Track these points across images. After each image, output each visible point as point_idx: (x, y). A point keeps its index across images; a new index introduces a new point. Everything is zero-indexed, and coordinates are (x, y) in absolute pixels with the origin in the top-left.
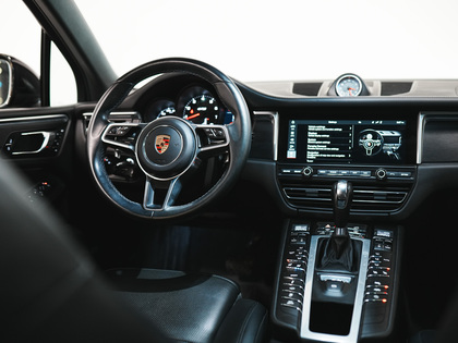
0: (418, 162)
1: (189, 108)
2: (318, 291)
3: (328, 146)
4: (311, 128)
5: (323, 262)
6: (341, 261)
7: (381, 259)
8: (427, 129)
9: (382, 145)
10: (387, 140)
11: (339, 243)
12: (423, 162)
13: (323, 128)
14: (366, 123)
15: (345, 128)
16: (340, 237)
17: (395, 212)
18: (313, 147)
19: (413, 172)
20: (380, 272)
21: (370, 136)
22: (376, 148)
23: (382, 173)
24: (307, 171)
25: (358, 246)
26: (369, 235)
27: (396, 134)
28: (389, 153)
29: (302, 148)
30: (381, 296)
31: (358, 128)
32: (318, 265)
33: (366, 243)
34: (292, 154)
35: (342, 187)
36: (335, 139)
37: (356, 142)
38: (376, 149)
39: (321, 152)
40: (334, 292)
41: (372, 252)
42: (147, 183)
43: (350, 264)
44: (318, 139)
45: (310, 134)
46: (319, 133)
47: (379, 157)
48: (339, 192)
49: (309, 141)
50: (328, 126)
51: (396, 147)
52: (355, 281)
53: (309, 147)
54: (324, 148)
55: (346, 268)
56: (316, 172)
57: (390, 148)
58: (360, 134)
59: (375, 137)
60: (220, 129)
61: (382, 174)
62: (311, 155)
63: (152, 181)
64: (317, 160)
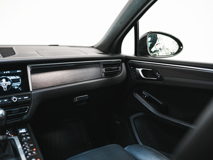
0: (31, 90)
6: (6, 153)
7: (29, 146)
9: (12, 84)
10: (14, 81)
12: (33, 90)
14: (1, 73)
19: (30, 96)
20: (32, 153)
21: (4, 80)
25: (13, 142)
27: (18, 77)
28: (16, 88)
33: (16, 139)
38: (8, 86)
41: (22, 143)
51: (19, 84)
57: (16, 85)
59: (7, 80)
61: (15, 99)
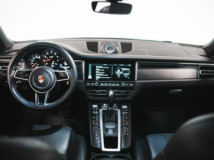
1: (45, 57)
2: (105, 132)
3: (104, 74)
4: (97, 67)
5: (105, 120)
6: (111, 119)
7: (125, 118)
8: (139, 67)
9: (123, 74)
10: (125, 72)
11: (110, 112)
12: (137, 80)
13: (102, 67)
14: (118, 65)
15: (110, 67)
16: (110, 111)
17: (128, 98)
18: (98, 75)
19: (134, 84)
20: (125, 123)
21: (119, 70)
22: (121, 75)
23: (123, 84)
24: (96, 84)
25: (116, 113)
26: (120, 108)
27: (128, 69)
29: (94, 75)
30: (126, 133)
31: (115, 67)
32: (104, 122)
33: (119, 111)
34: (90, 77)
35: (111, 93)
36: (106, 71)
37: (114, 72)
39: (101, 76)
40: (110, 132)
41: (121, 115)
42: (36, 94)
43: (114, 120)
44: (100, 71)
45: (97, 69)
46: (100, 69)
47: (122, 78)
48: (110, 95)
49: (97, 72)
50: (104, 66)
51: (128, 74)
52: (117, 127)
53: (97, 74)
54: (102, 75)
55: (113, 122)
56: (99, 84)
57: (126, 75)
58: (115, 70)
59: (121, 70)
60: (65, 73)
62: (97, 78)
63: (38, 93)
64: (100, 79)
